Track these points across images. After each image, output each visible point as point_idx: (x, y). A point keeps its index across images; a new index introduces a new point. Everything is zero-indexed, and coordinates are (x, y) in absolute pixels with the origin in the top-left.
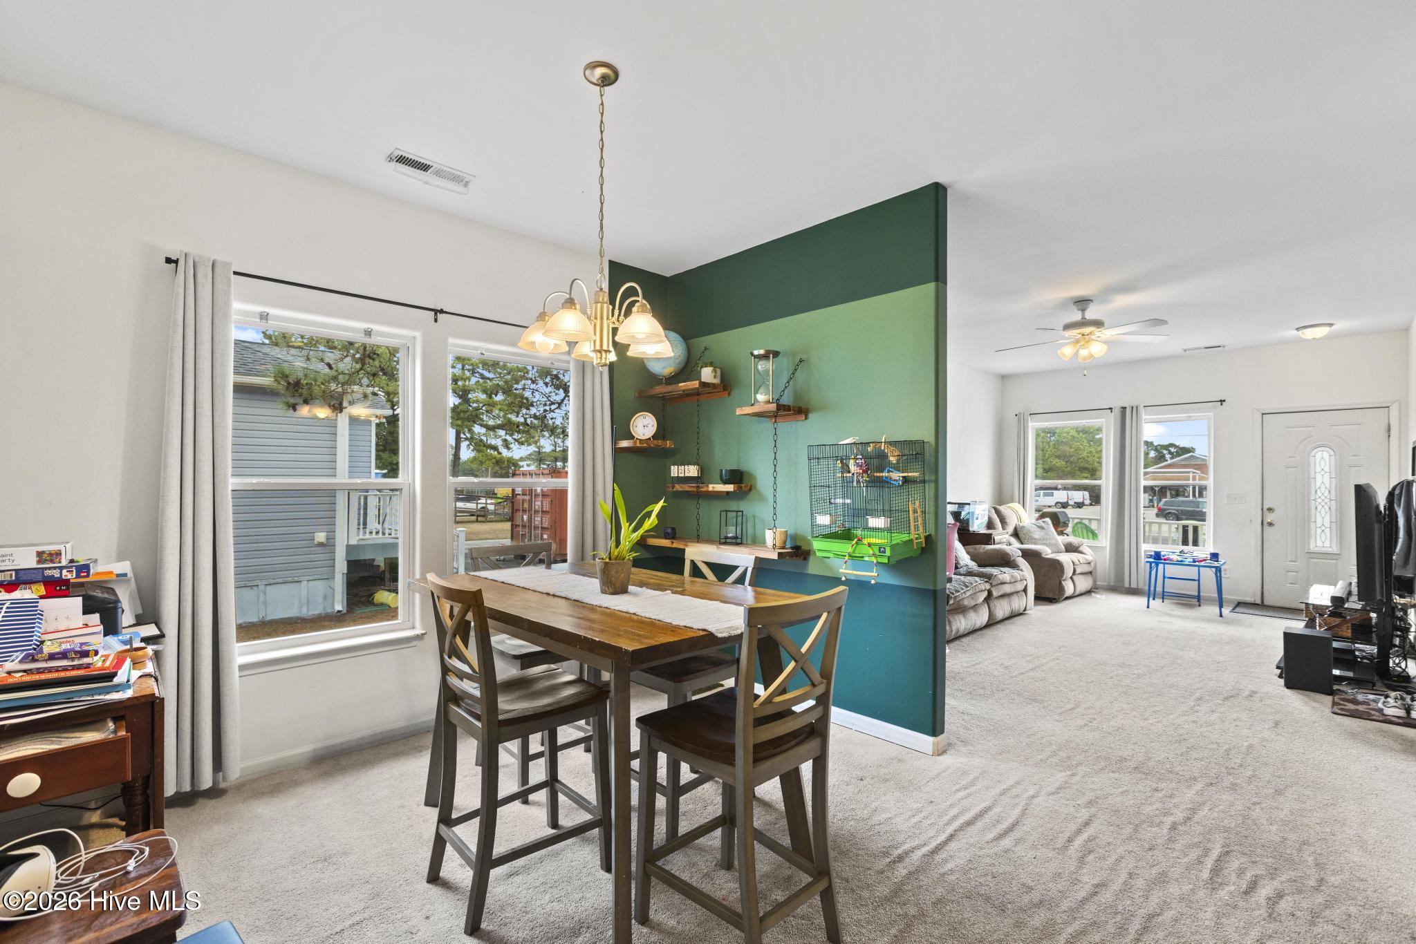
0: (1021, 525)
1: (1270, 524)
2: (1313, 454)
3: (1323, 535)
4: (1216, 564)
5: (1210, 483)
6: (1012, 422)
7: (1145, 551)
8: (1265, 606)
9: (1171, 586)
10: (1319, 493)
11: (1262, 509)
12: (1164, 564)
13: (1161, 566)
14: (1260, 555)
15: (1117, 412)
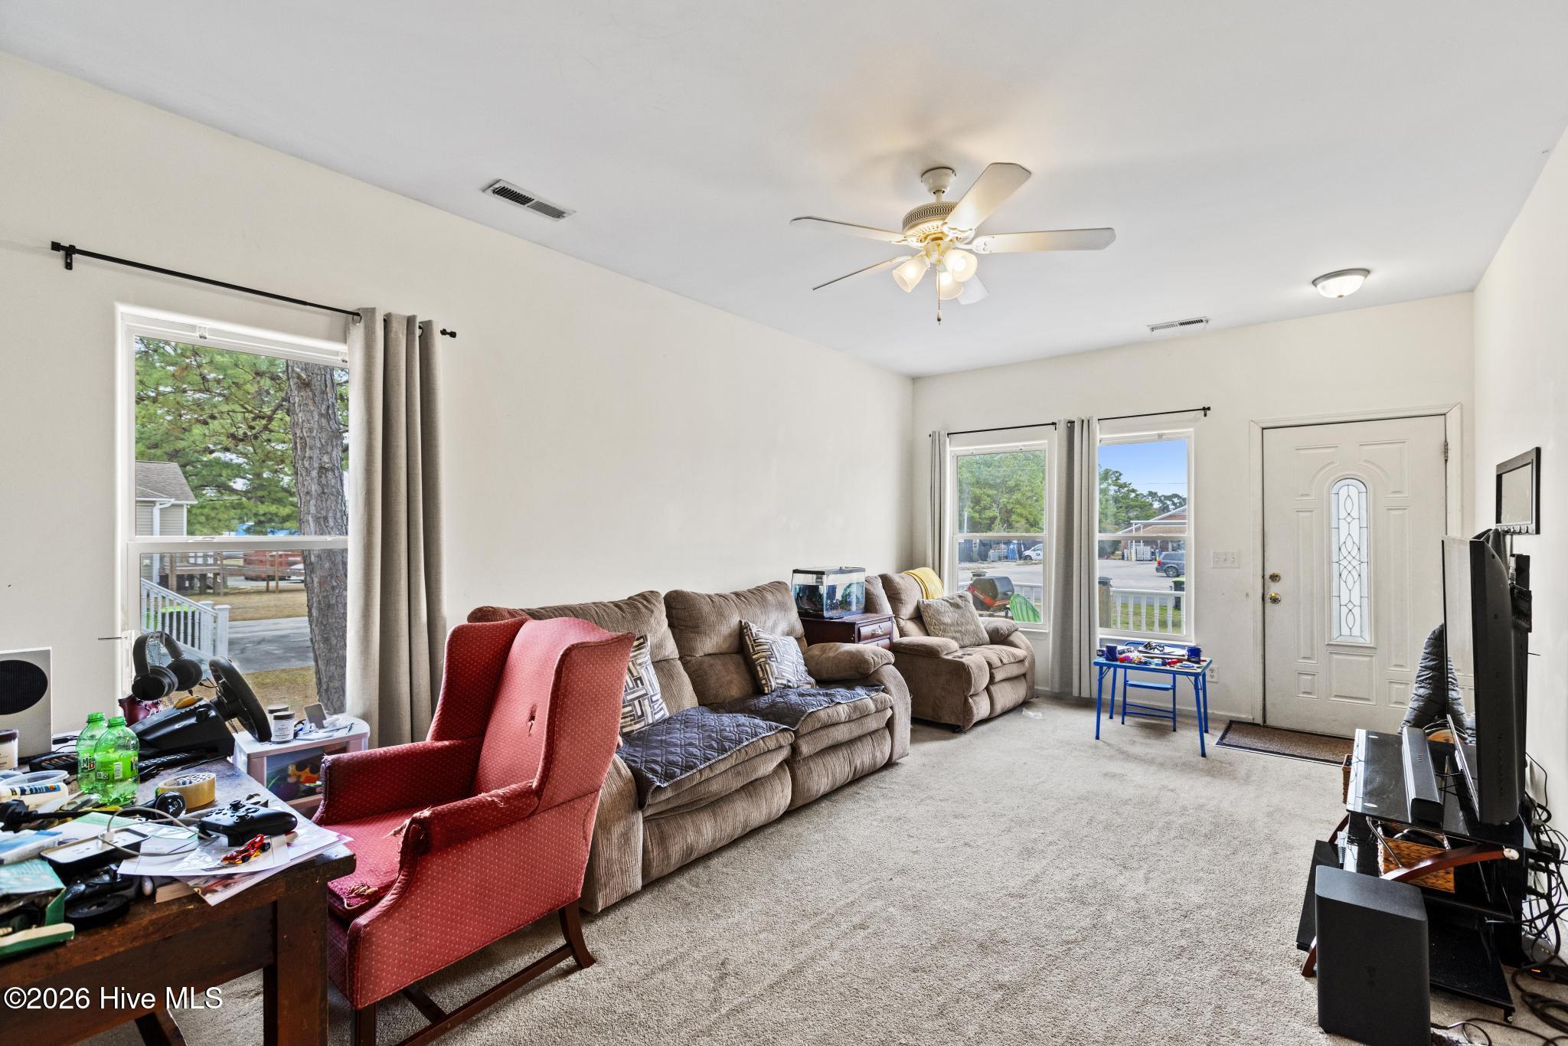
0: (926, 601)
1: (1275, 600)
2: (1334, 491)
3: (1350, 616)
4: (1196, 668)
5: (1189, 535)
6: (924, 443)
7: (1101, 640)
8: (1268, 727)
9: (1135, 697)
10: (1344, 551)
11: (1263, 577)
12: (1126, 668)
13: (1120, 672)
14: (1260, 647)
15: (1062, 428)
